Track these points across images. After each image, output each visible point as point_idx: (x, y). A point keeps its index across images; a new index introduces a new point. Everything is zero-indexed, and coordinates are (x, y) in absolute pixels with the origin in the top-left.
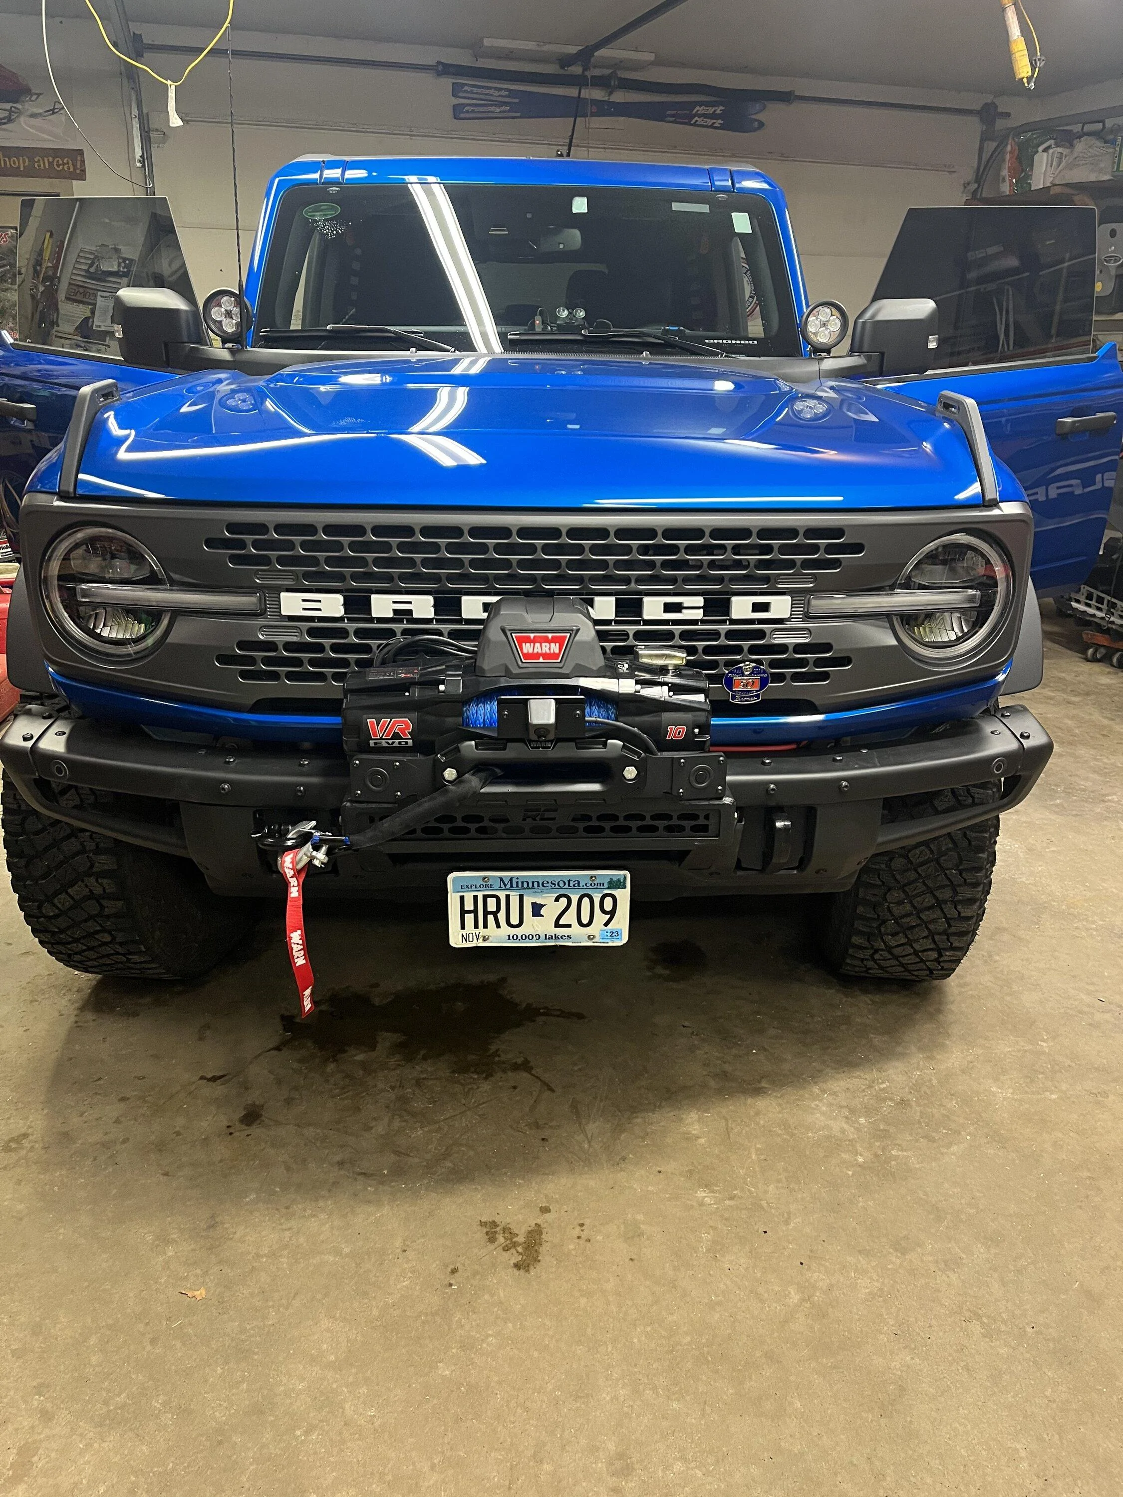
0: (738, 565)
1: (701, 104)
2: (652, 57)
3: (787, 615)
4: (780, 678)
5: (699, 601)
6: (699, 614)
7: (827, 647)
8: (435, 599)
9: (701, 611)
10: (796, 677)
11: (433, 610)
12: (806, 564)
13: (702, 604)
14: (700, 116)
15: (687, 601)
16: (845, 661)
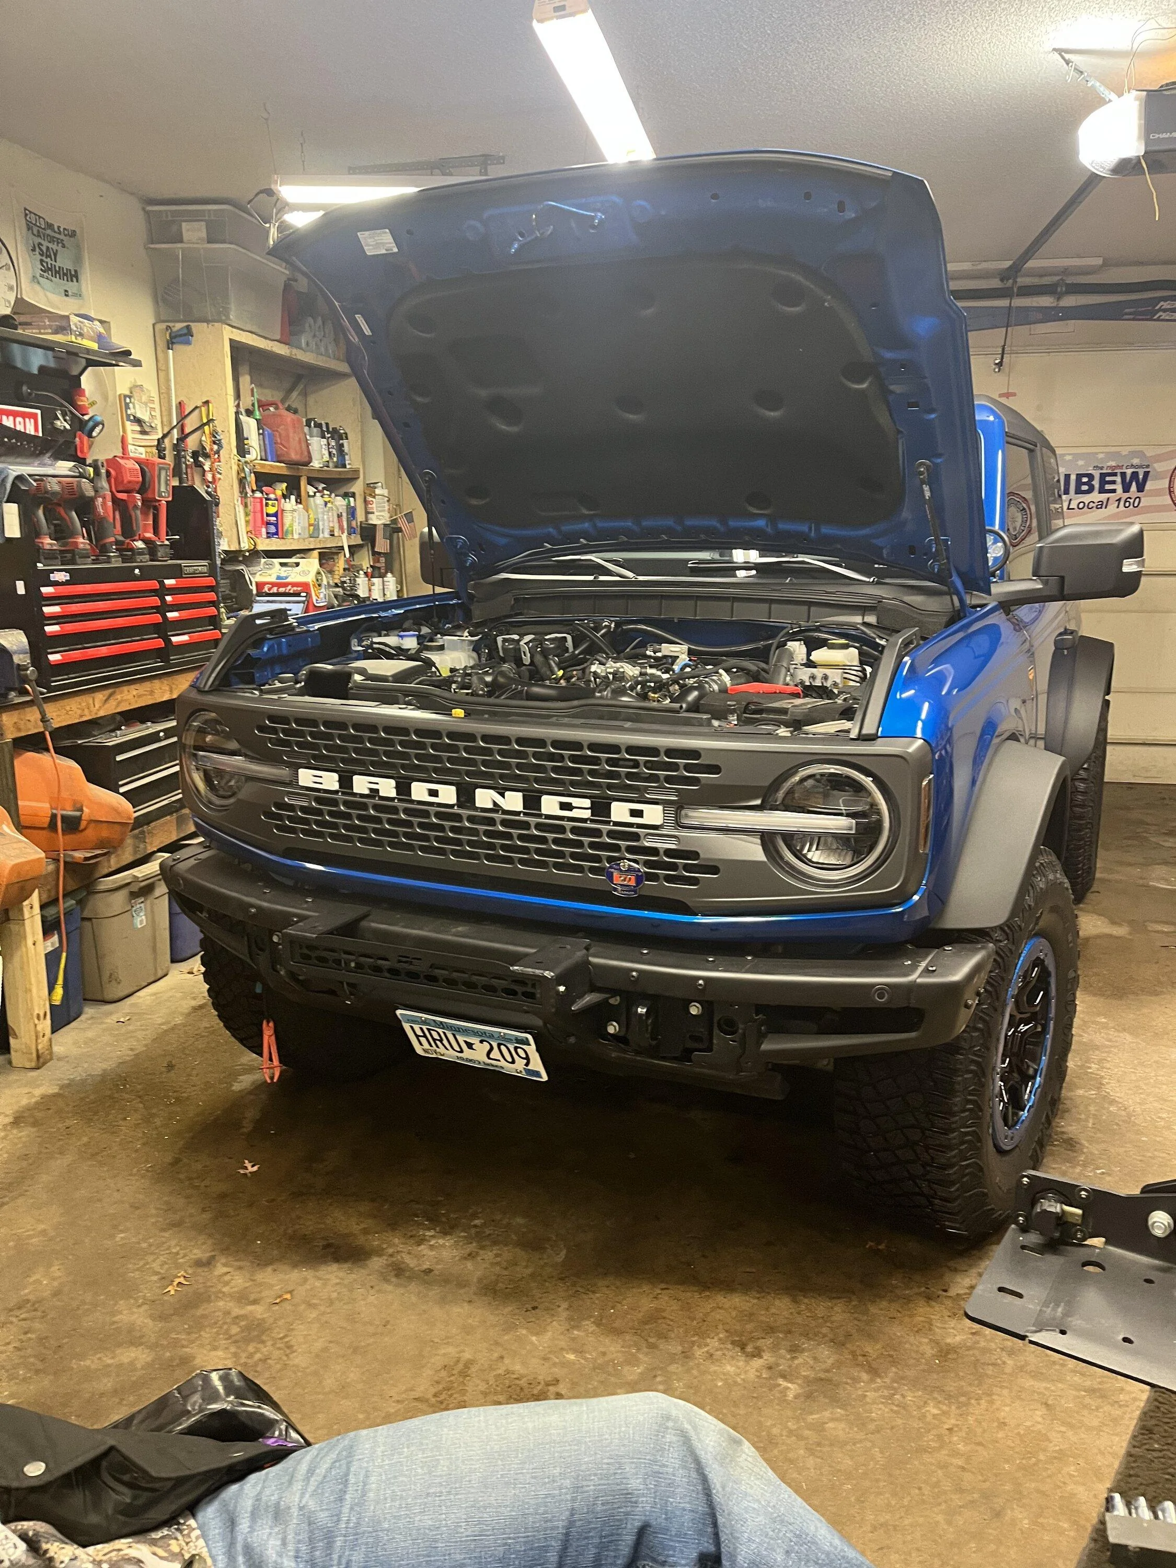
0: (611, 775)
1: (1165, 299)
2: (1100, 261)
3: (659, 823)
4: (654, 877)
5: (587, 803)
6: (587, 814)
7: (695, 855)
8: (397, 783)
9: (590, 811)
10: (669, 879)
11: (394, 791)
12: (668, 779)
13: (589, 806)
14: (1165, 311)
15: (575, 801)
16: (714, 870)
